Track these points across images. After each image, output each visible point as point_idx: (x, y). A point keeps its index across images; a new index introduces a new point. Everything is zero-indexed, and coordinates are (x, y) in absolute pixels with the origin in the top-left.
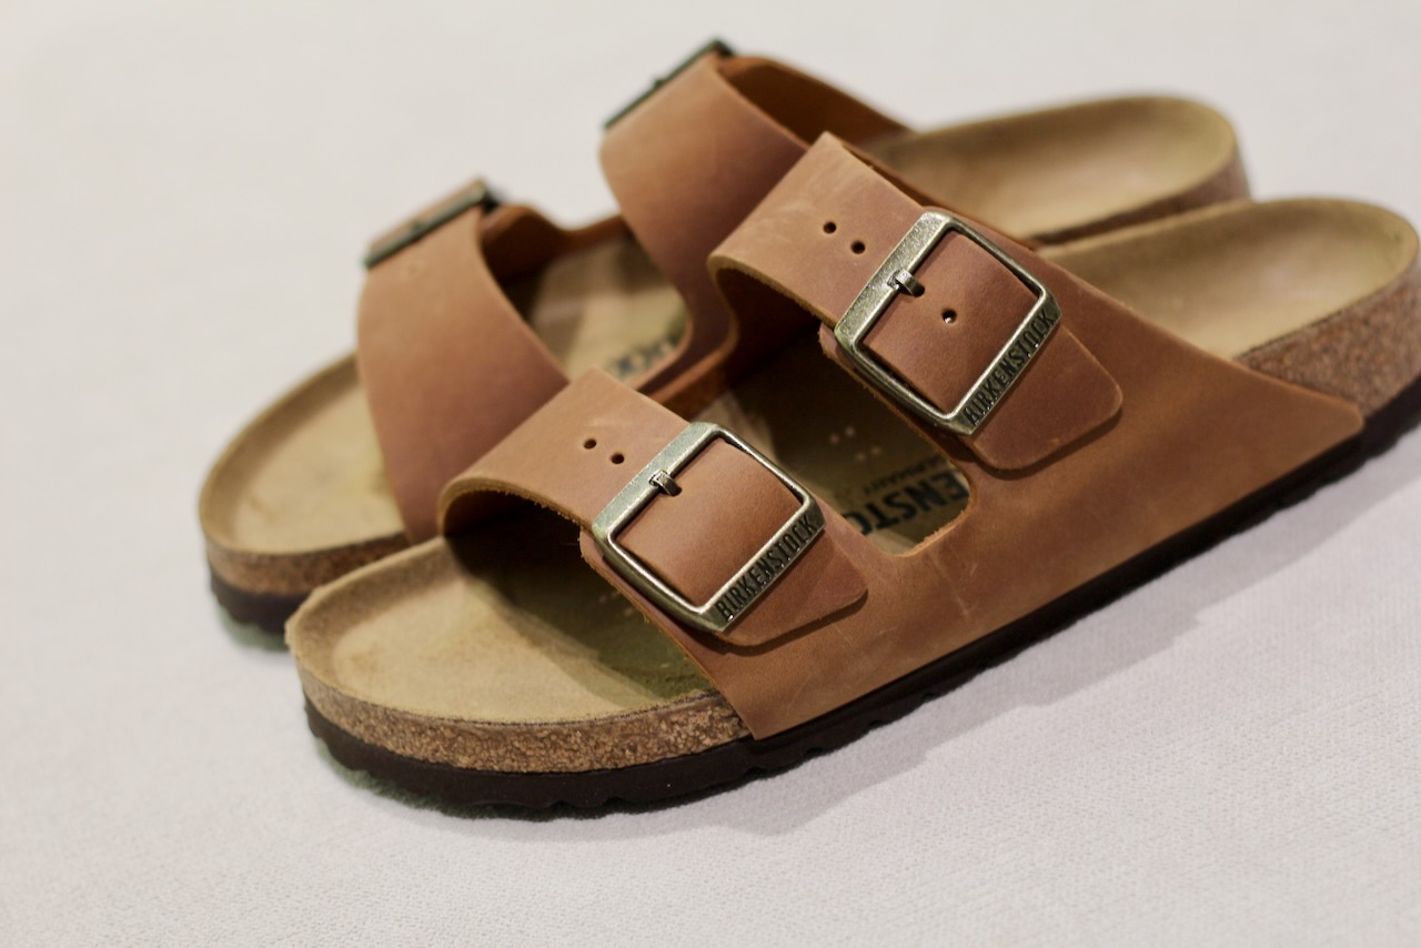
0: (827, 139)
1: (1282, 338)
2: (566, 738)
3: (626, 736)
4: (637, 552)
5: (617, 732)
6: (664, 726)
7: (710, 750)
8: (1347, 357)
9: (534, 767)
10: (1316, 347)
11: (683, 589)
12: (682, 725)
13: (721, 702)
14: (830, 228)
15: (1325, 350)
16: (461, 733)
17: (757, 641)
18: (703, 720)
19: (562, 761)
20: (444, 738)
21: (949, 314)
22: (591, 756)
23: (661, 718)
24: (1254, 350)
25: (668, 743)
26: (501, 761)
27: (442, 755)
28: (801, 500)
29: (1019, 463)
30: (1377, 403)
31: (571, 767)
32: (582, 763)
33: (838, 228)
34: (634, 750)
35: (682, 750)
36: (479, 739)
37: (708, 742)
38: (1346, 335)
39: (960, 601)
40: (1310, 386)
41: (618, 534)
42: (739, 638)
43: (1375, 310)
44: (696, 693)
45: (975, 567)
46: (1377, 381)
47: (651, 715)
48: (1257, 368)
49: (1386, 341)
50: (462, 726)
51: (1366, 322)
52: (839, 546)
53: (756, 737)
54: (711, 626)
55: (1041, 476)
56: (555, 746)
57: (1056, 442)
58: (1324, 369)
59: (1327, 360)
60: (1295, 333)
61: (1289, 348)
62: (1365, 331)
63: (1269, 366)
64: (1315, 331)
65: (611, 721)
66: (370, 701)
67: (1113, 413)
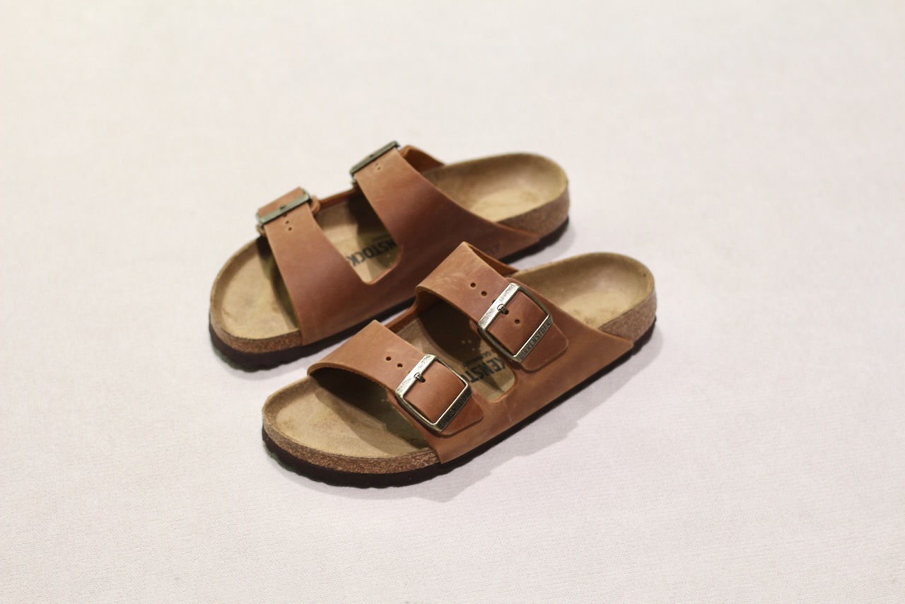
0: (464, 244)
1: (613, 320)
2: (379, 464)
3: (400, 463)
4: (413, 403)
5: (397, 462)
6: (413, 460)
7: (427, 467)
8: (631, 325)
9: (366, 472)
10: (623, 322)
11: (429, 417)
12: (419, 459)
13: (435, 452)
14: (473, 285)
15: (625, 323)
16: (340, 459)
17: (450, 434)
18: (426, 458)
19: (377, 470)
20: (333, 460)
21: (517, 321)
22: (387, 469)
23: (413, 458)
24: (604, 325)
25: (414, 466)
26: (353, 469)
27: (332, 466)
28: (465, 385)
29: (535, 369)
30: (637, 338)
31: (379, 472)
32: (383, 471)
33: (476, 286)
34: (402, 467)
35: (418, 467)
36: (347, 462)
37: (426, 465)
38: (632, 318)
39: (509, 416)
40: (618, 335)
41: (406, 394)
42: (445, 433)
43: (641, 308)
44: (427, 449)
45: (515, 405)
46: (639, 332)
47: (410, 457)
48: (604, 331)
49: (643, 318)
50: (341, 457)
51: (638, 312)
52: (476, 400)
53: (442, 463)
54: (437, 429)
55: (538, 373)
56: (375, 466)
57: (547, 360)
58: (624, 330)
59: (625, 326)
60: (617, 318)
61: (615, 324)
62: (637, 315)
63: (608, 330)
64: (623, 317)
65: (396, 459)
66: (305, 445)
67: (565, 349)
